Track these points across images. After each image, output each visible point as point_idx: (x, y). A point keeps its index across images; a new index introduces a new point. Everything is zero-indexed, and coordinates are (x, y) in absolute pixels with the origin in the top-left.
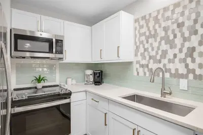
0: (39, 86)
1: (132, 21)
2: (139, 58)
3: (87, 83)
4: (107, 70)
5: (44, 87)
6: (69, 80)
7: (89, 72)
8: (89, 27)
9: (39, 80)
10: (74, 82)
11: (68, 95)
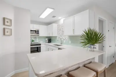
0: (33, 42)
1: (57, 26)
2: (58, 35)
3: (46, 42)
4: (52, 39)
6: (41, 41)
7: (47, 39)
8: (47, 26)
10: (42, 42)
11: (40, 45)
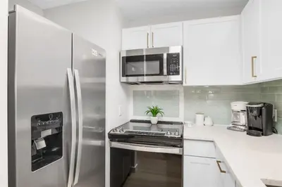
3: (234, 127)
5: (159, 122)
9: (155, 112)
10: (209, 121)
